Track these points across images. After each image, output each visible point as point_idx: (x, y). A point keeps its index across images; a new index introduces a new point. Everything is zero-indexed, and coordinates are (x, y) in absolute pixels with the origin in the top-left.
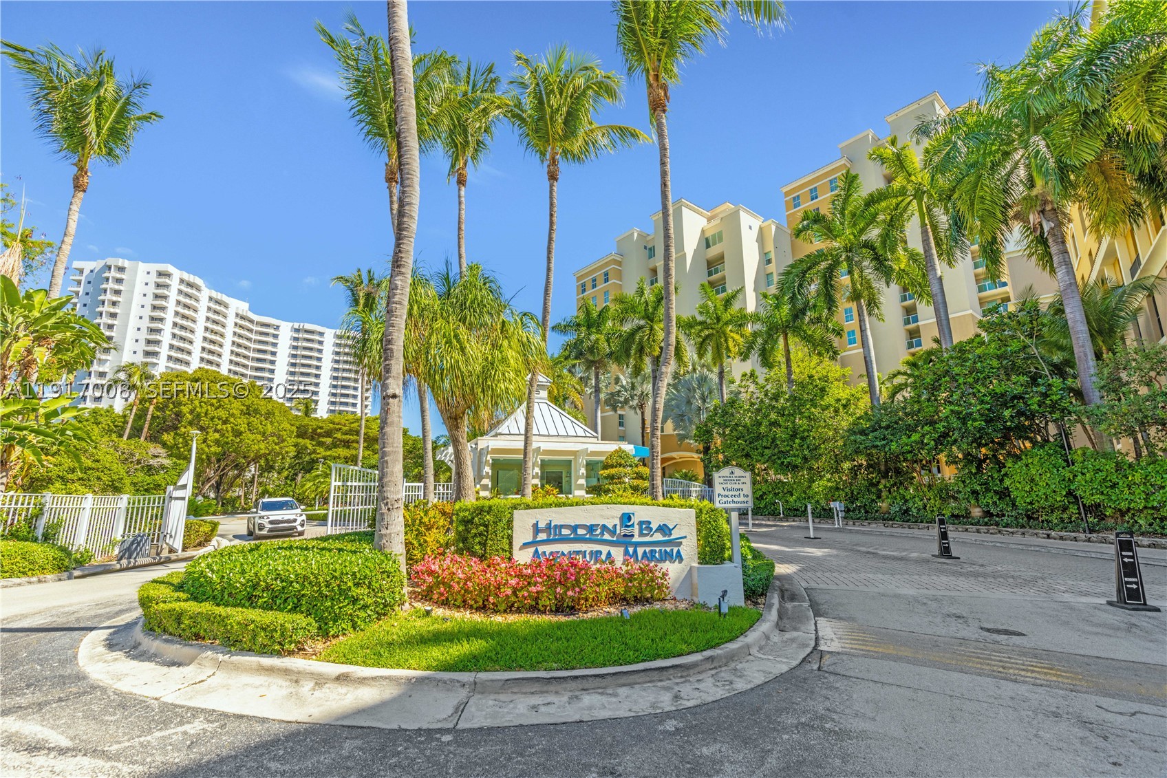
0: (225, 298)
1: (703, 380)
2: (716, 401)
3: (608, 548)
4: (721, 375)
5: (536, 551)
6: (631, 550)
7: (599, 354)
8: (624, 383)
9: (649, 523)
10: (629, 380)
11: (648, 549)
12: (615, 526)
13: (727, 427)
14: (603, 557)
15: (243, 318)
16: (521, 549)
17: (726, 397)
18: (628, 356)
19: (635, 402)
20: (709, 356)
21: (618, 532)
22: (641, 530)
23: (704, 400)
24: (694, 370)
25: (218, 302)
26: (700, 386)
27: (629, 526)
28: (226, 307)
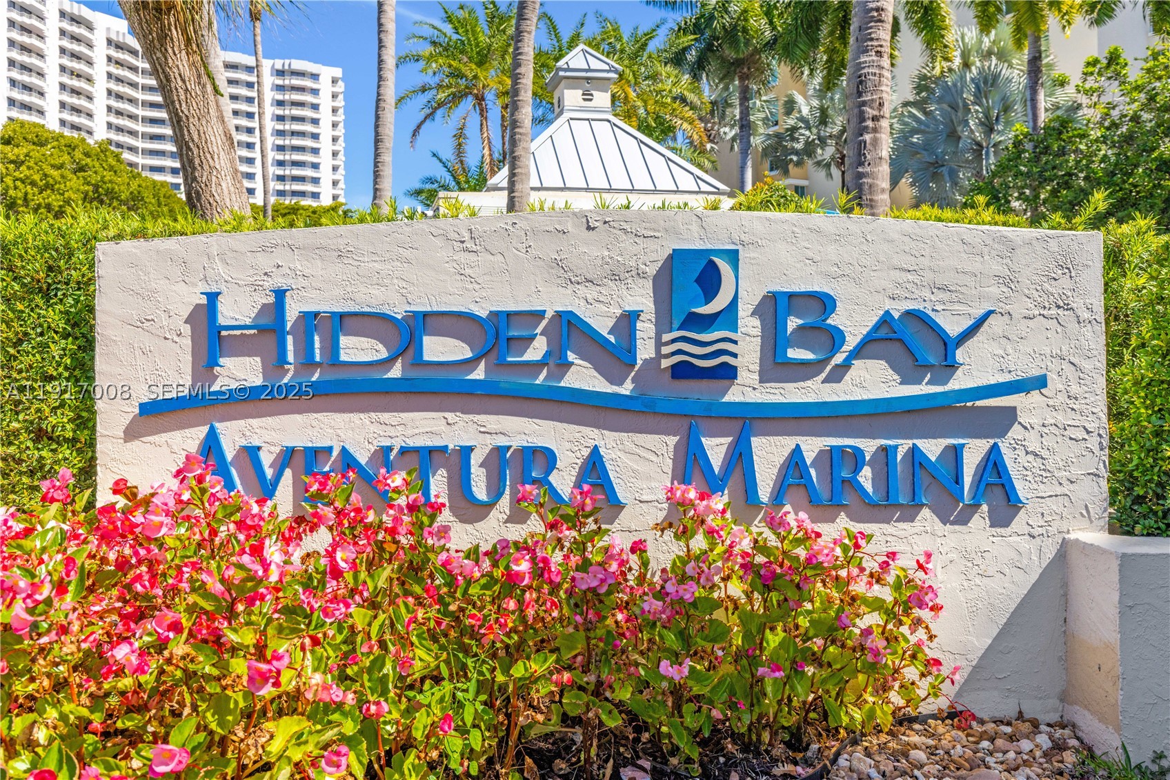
0: (86, 12)
1: (988, 82)
2: (1020, 127)
3: (591, 436)
4: (1035, 67)
5: (211, 446)
6: (716, 449)
7: (747, 43)
8: (805, 111)
9: (825, 303)
10: (815, 103)
11: (812, 447)
12: (629, 320)
13: (1044, 180)
14: (564, 481)
15: (119, 47)
16: (131, 434)
17: (1043, 117)
18: (814, 43)
19: (829, 152)
20: (1004, 29)
21: (645, 351)
22: (774, 342)
23: (989, 129)
24: (966, 65)
25: (75, 20)
26: (979, 95)
27: (708, 322)
28: (90, 28)
